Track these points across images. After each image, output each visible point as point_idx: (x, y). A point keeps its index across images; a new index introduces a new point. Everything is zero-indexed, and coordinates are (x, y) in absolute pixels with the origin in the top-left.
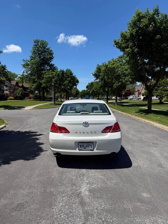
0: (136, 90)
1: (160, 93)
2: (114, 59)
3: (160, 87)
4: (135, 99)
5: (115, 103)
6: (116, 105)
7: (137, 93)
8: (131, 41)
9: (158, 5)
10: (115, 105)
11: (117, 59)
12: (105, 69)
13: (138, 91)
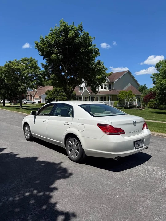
0: (28, 94)
1: (61, 98)
2: (17, 60)
3: (60, 92)
4: (29, 102)
5: (19, 106)
6: (21, 109)
7: (29, 97)
8: (55, 48)
9: (82, 23)
10: (19, 109)
11: (20, 61)
12: (7, 69)
13: (31, 95)
